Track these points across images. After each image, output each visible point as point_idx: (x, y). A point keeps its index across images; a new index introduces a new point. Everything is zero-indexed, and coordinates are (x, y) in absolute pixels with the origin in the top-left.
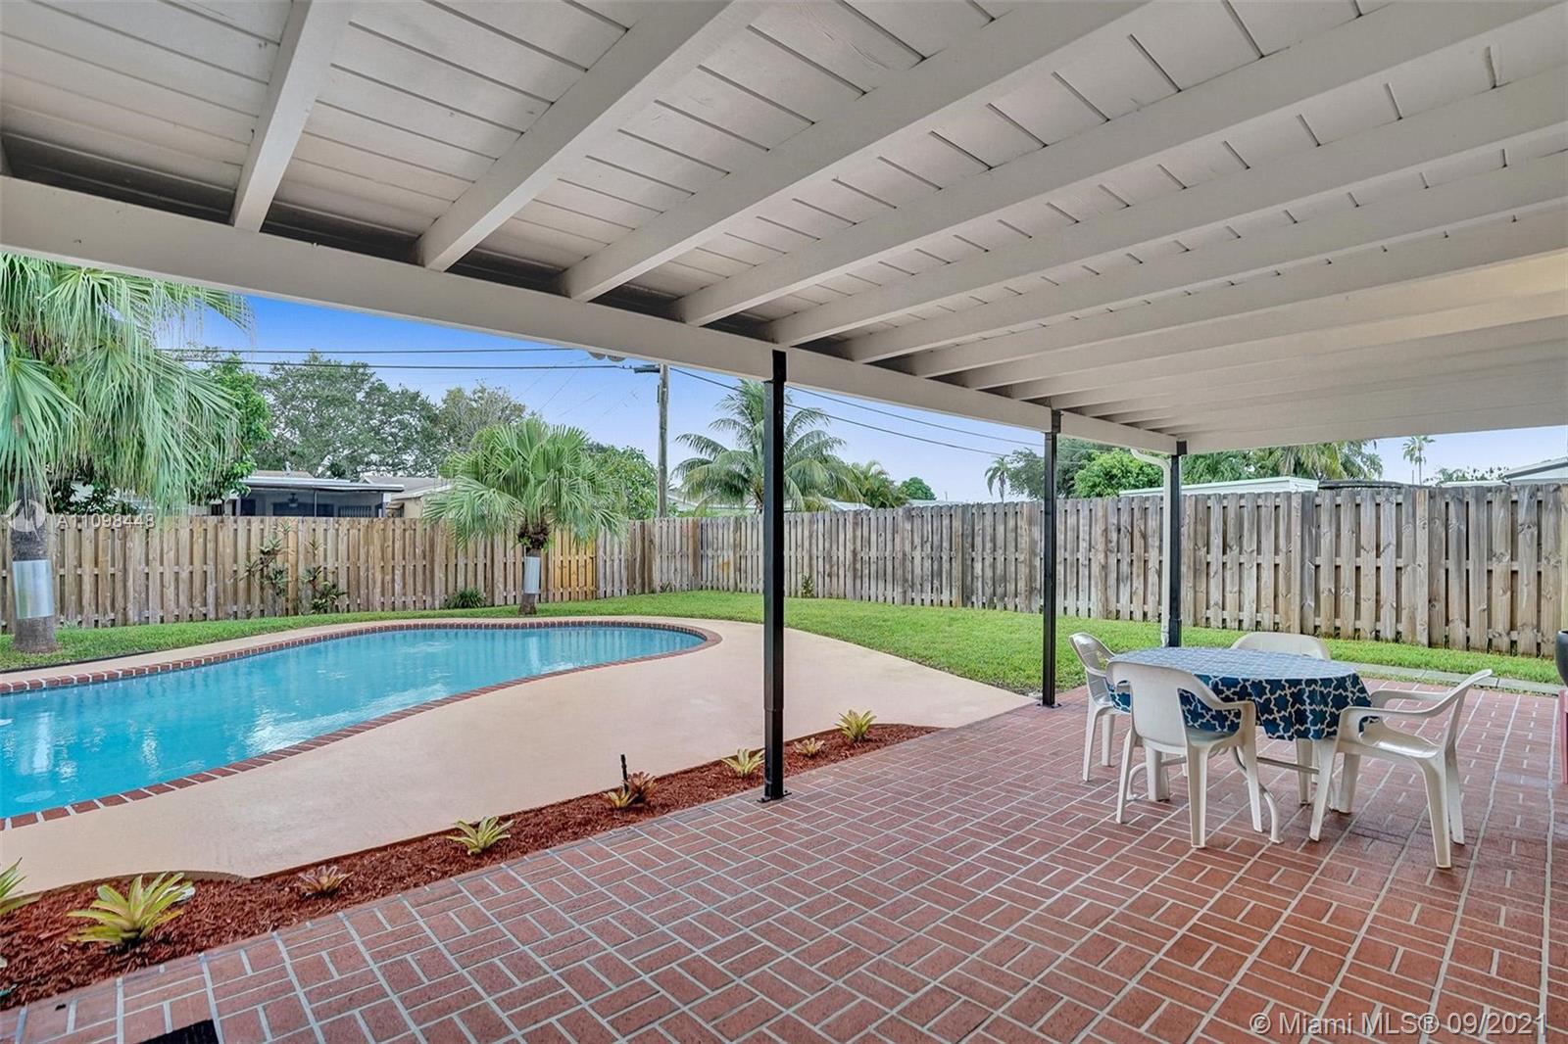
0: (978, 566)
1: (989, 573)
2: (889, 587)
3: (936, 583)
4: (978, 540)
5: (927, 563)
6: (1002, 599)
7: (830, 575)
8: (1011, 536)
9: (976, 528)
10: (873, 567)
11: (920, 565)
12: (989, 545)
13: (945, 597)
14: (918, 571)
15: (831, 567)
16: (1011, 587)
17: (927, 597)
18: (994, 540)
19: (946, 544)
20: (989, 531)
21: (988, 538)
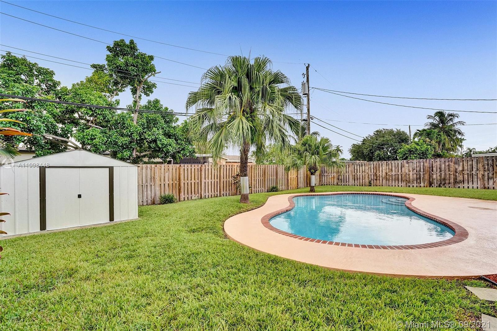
0: (434, 176)
1: (439, 178)
2: (400, 182)
3: (418, 181)
4: (435, 169)
5: (415, 176)
6: (444, 184)
7: (376, 180)
8: (447, 167)
9: (434, 165)
10: (394, 177)
11: (412, 175)
12: (438, 170)
13: (422, 185)
14: (411, 178)
15: (377, 177)
16: (447, 182)
17: (415, 185)
18: (440, 168)
19: (422, 170)
20: (438, 166)
21: (438, 168)
